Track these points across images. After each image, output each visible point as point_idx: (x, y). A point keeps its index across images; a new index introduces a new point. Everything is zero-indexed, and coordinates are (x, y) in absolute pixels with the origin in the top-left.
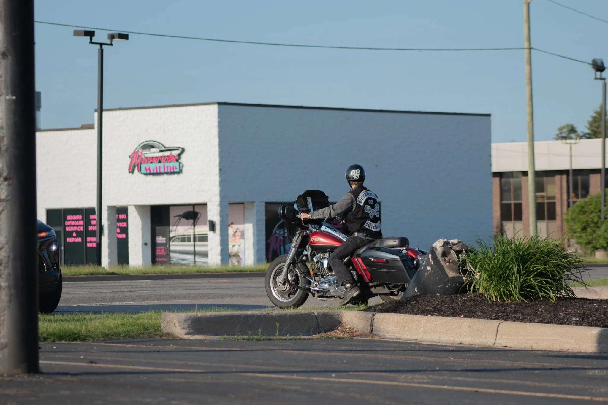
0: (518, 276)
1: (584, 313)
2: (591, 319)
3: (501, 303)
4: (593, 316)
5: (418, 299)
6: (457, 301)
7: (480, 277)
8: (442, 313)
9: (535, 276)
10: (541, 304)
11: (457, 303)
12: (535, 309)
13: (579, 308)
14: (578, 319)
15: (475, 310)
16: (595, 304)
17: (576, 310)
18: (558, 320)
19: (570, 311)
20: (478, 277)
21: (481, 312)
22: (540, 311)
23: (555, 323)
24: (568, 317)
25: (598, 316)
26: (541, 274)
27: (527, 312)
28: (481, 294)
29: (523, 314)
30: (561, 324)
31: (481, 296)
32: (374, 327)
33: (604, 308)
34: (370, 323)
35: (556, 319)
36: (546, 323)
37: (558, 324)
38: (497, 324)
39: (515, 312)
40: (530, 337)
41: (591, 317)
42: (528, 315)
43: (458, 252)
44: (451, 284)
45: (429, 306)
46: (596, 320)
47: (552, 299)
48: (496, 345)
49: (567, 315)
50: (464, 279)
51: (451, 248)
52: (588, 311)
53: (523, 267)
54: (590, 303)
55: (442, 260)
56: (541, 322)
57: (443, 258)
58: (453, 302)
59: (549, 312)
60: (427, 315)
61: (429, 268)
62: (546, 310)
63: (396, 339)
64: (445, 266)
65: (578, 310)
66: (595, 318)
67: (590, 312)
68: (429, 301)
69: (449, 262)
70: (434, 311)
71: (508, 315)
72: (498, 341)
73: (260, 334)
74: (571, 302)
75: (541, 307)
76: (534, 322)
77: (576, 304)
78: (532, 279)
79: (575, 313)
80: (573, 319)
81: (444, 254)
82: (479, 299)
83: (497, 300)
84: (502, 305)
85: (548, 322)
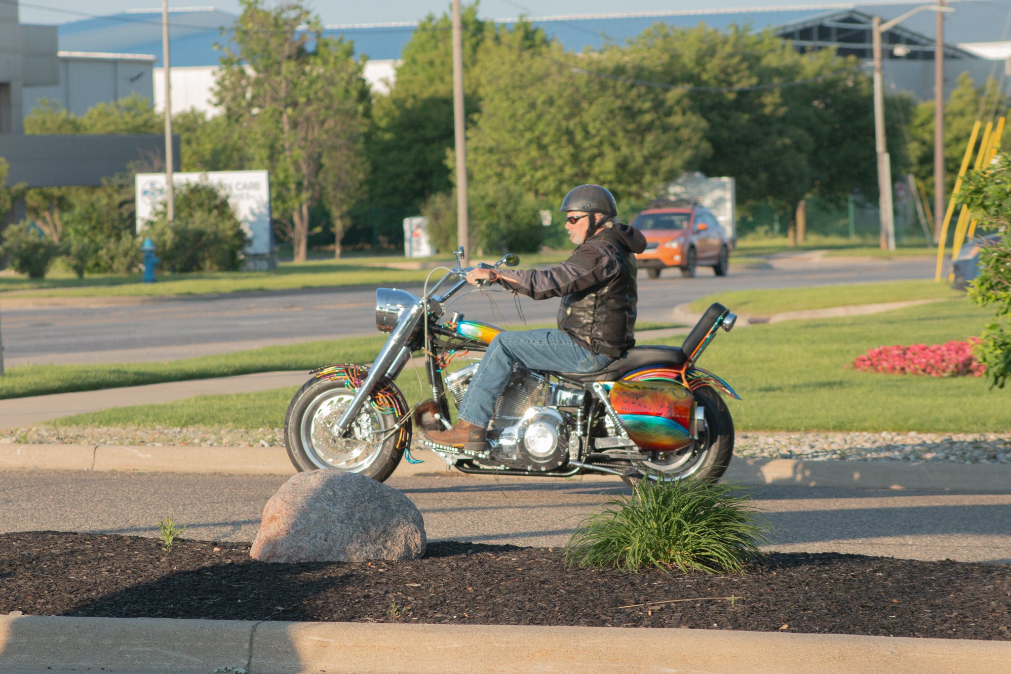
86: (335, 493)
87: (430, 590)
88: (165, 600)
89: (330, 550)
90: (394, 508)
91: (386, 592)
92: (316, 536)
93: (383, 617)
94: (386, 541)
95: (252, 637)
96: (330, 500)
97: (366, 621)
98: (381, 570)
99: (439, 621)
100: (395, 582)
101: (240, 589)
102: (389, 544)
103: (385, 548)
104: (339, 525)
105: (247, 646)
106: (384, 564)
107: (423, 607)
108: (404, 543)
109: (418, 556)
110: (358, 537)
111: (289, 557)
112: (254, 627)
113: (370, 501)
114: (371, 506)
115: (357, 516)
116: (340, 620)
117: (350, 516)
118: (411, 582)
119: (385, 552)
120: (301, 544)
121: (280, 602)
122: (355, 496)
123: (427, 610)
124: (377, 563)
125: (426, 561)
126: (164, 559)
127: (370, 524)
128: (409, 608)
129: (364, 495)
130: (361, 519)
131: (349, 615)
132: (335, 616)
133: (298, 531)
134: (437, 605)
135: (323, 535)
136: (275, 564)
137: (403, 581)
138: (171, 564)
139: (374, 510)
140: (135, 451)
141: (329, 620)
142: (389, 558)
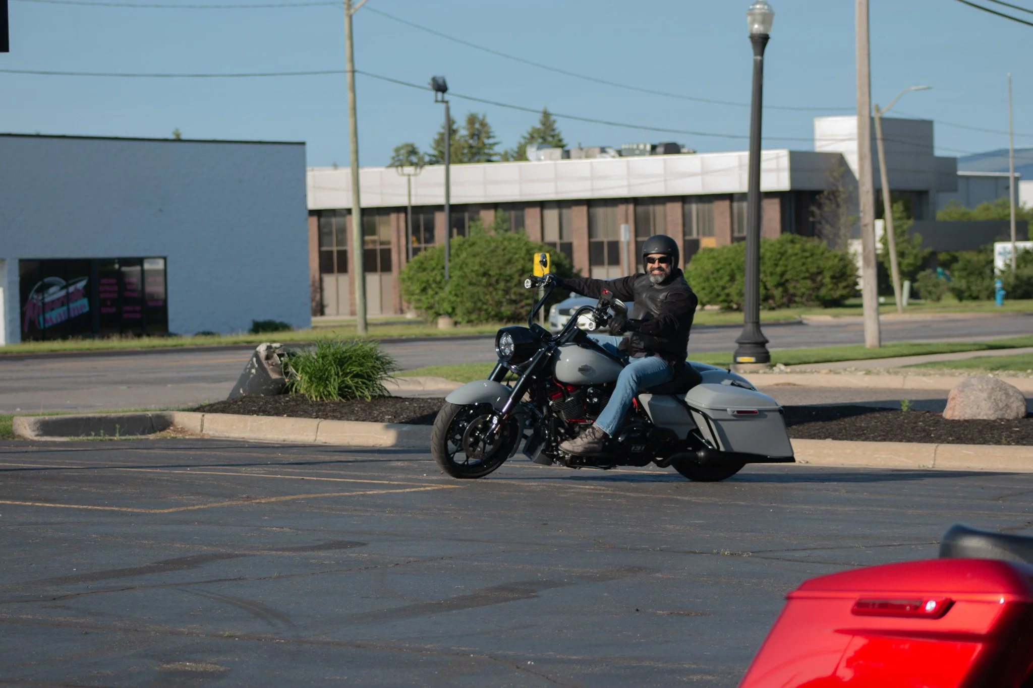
0: (336, 377)
1: (396, 412)
2: (402, 417)
3: (321, 403)
4: (404, 414)
5: (244, 400)
6: (280, 401)
7: (301, 379)
8: (267, 413)
9: (352, 377)
10: (358, 403)
11: (280, 403)
12: (352, 408)
13: (392, 406)
14: (390, 417)
15: (297, 410)
16: (407, 403)
17: (389, 409)
18: (372, 418)
19: (383, 409)
20: (299, 379)
21: (303, 411)
22: (356, 410)
23: (370, 421)
24: (381, 415)
25: (408, 414)
26: (357, 376)
27: (344, 411)
28: (302, 394)
29: (340, 412)
30: (375, 421)
31: (302, 396)
32: (204, 427)
33: (414, 406)
34: (200, 423)
35: (370, 417)
36: (361, 421)
37: (372, 421)
38: (317, 423)
39: (334, 411)
40: (347, 434)
41: (402, 415)
42: (345, 413)
43: (280, 356)
44: (274, 385)
45: (255, 406)
46: (406, 418)
47: (368, 398)
48: (317, 441)
49: (380, 413)
50: (287, 380)
51: (274, 352)
52: (400, 410)
53: (341, 368)
54: (402, 402)
55: (266, 363)
56: (357, 420)
57: (266, 361)
58: (276, 402)
59: (364, 410)
60: (253, 415)
61: (253, 371)
62: (362, 409)
63: (226, 437)
64: (269, 368)
65: (390, 408)
66: (405, 416)
67: (402, 410)
68: (254, 402)
69: (273, 366)
70: (259, 411)
71: (327, 414)
72: (318, 438)
73: (102, 434)
74: (384, 401)
75: (357, 406)
76: (351, 420)
77: (389, 402)
78: (349, 380)
79: (388, 411)
80: (387, 417)
81: (268, 358)
82: (300, 399)
83: (317, 400)
84: (322, 405)
85: (363, 420)
86: (983, 387)
87: (1023, 431)
88: (898, 435)
89: (979, 414)
90: (1011, 394)
91: (1002, 432)
92: (972, 407)
93: (998, 443)
94: (1007, 410)
95: (935, 451)
96: (980, 390)
97: (990, 444)
98: (1003, 423)
99: (1024, 445)
100: (1007, 428)
101: (934, 430)
102: (1008, 411)
103: (1007, 413)
104: (984, 402)
105: (933, 455)
106: (1005, 420)
107: (1018, 438)
108: (1015, 411)
109: (1023, 418)
110: (993, 408)
111: (960, 417)
112: (937, 446)
113: (999, 391)
114: (1000, 393)
115: (993, 397)
116: (978, 444)
117: (989, 398)
118: (1015, 428)
119: (1007, 415)
120: (966, 411)
121: (951, 436)
122: (993, 389)
123: (1019, 440)
124: (1002, 420)
125: (1025, 419)
126: (902, 417)
127: (999, 401)
128: (1011, 439)
129: (997, 388)
130: (995, 399)
131: (982, 442)
132: (976, 442)
133: (964, 405)
134: (1025, 438)
135: (976, 407)
136: (954, 420)
137: (1011, 428)
138: (904, 420)
139: (1001, 396)
140: (924, 379)
141: (973, 444)
142: (1008, 418)
